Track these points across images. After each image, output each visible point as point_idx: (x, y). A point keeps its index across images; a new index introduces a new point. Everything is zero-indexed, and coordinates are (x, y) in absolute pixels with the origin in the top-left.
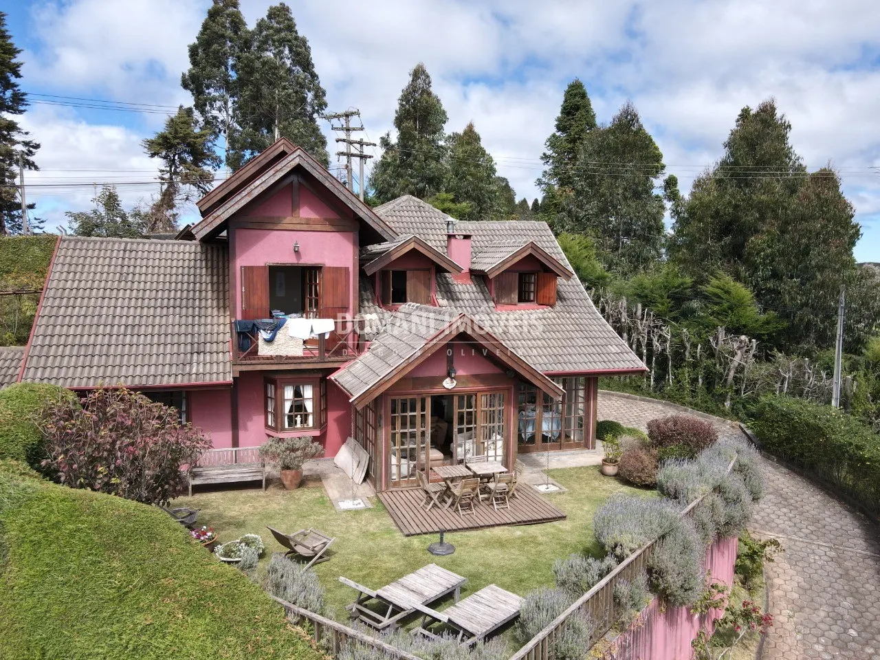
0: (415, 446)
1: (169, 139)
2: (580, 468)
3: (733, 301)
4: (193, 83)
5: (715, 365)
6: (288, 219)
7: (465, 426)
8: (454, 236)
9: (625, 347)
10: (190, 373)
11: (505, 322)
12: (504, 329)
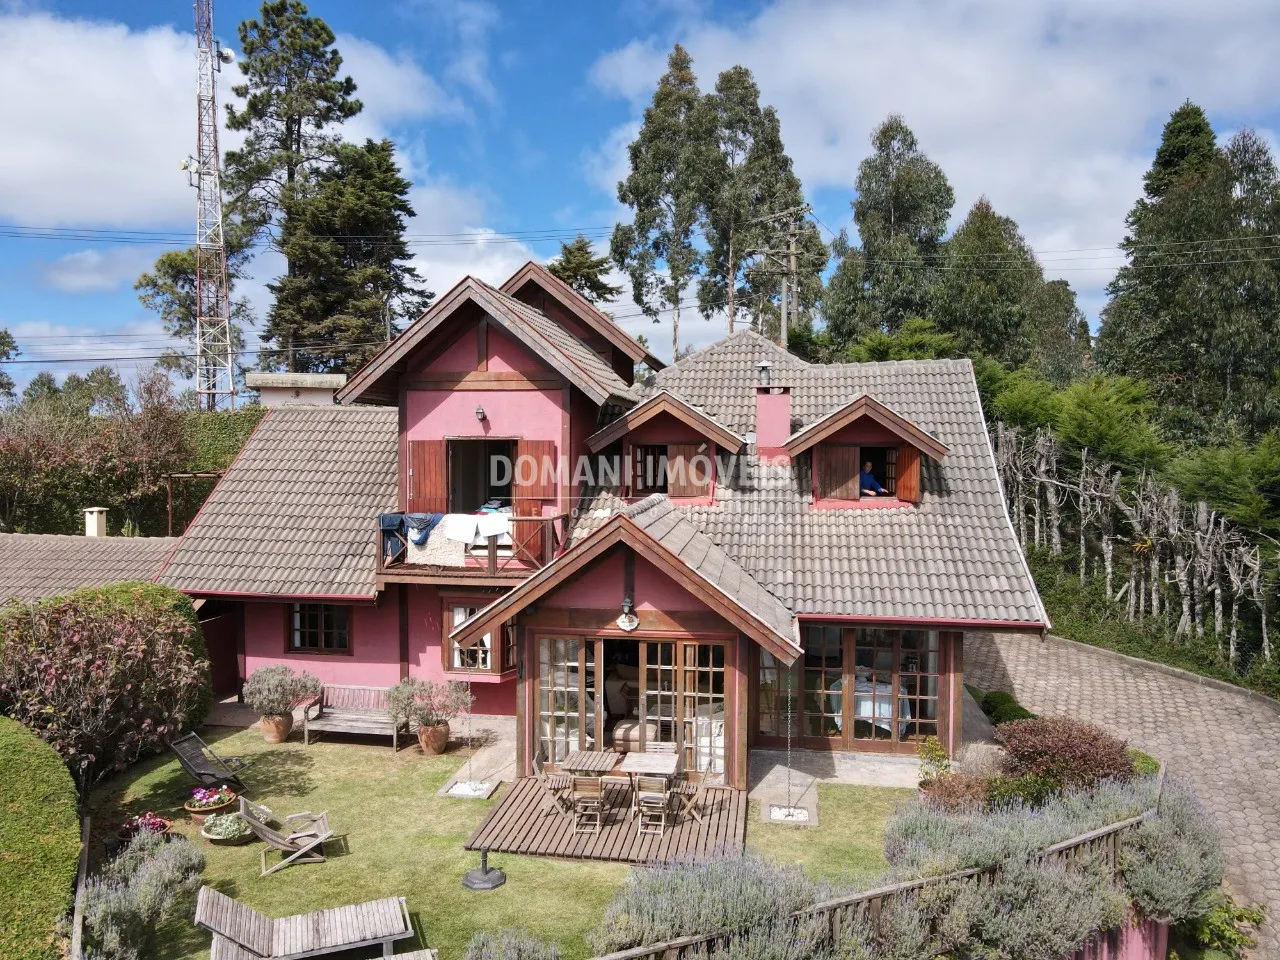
0: (576, 715)
4: (633, 193)
6: (472, 376)
7: (659, 693)
8: (766, 391)
9: (1024, 580)
10: (332, 582)
11: (816, 528)
12: (807, 539)
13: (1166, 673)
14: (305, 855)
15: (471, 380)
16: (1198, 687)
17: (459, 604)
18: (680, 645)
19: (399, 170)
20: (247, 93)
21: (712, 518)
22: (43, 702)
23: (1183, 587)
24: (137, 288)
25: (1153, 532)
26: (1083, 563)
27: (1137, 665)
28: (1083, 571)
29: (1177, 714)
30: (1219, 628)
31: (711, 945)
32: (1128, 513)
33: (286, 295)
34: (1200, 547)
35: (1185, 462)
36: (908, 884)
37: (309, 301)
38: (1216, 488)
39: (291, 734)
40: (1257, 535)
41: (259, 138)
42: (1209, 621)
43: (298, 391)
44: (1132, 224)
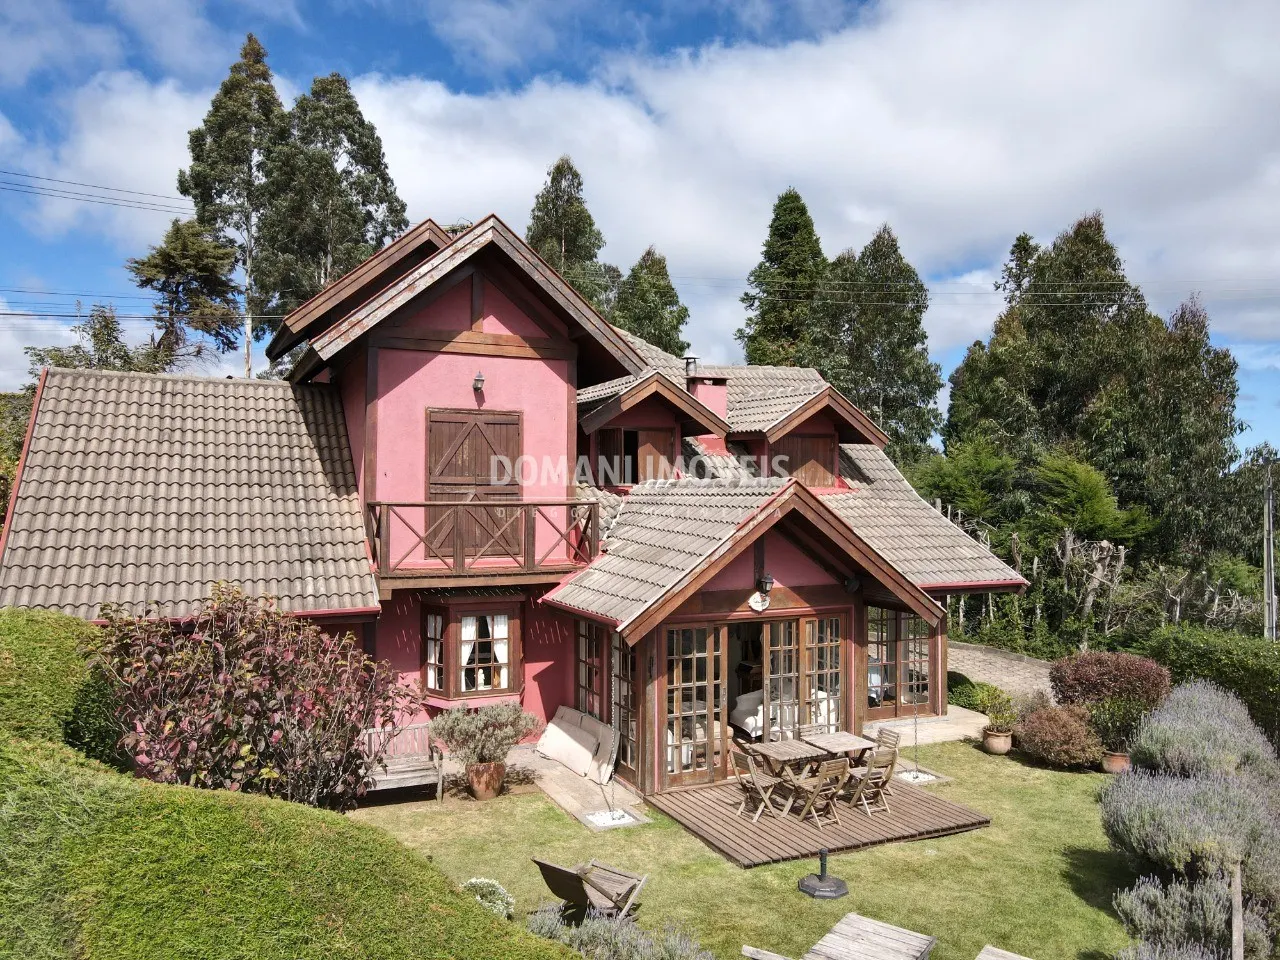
0: (705, 712)
1: (173, 257)
2: (943, 744)
3: (1081, 490)
4: (198, 186)
5: (1062, 587)
6: (465, 336)
7: (781, 675)
10: (303, 595)
15: (463, 341)
17: (468, 614)
18: (802, 621)
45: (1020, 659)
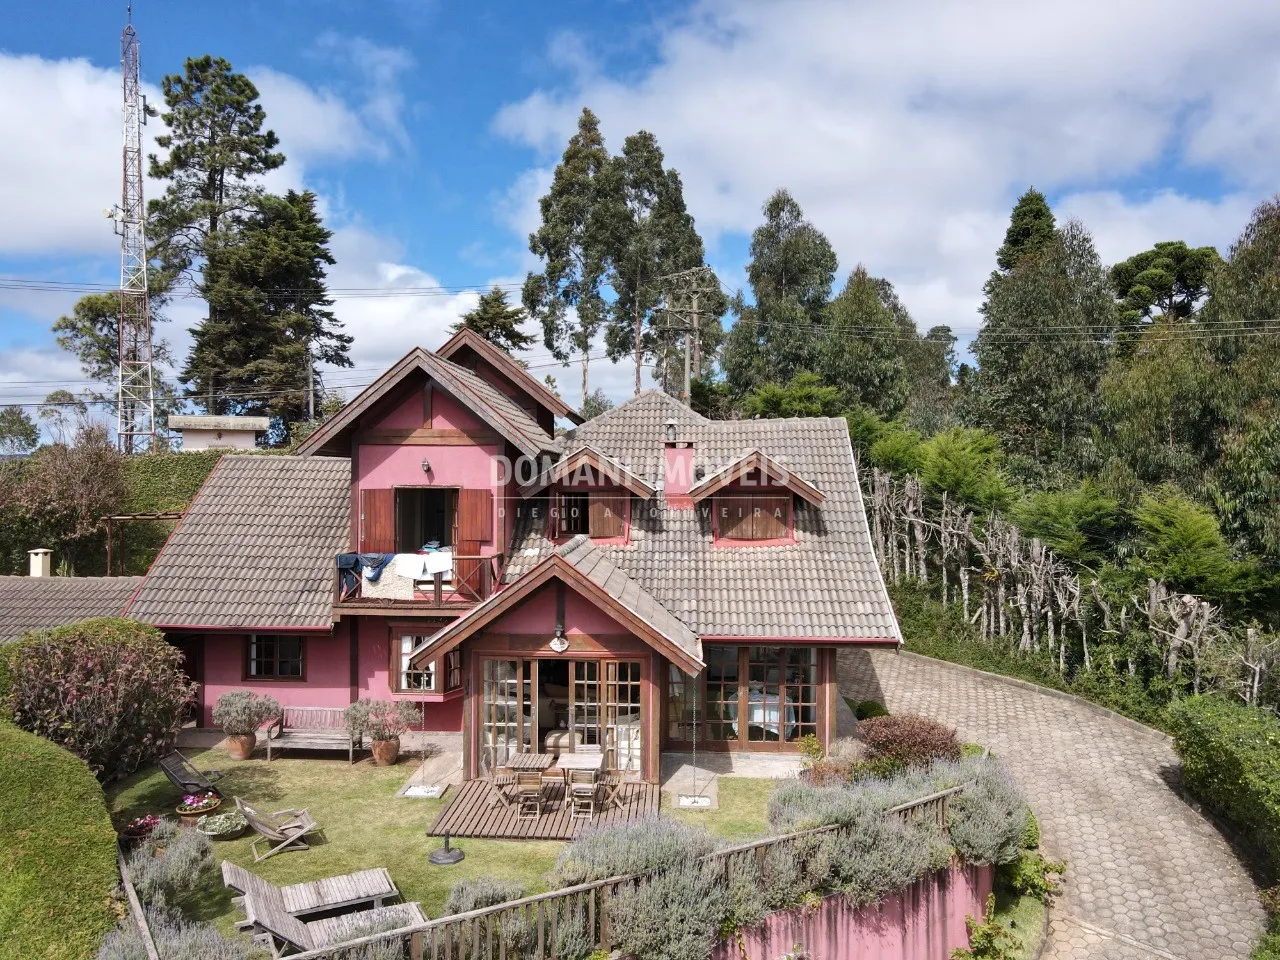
0: (515, 724)
1: (476, 319)
4: (544, 244)
6: (418, 432)
7: (585, 704)
8: (673, 445)
9: (885, 606)
10: (291, 616)
11: (715, 563)
12: (708, 572)
13: (1011, 684)
14: (292, 844)
15: (418, 435)
16: (1035, 695)
17: (407, 633)
18: (603, 663)
19: (320, 221)
20: (170, 143)
21: (628, 555)
22: (62, 720)
23: (1024, 610)
24: (55, 330)
25: (999, 563)
26: (945, 592)
27: (988, 678)
28: (945, 598)
29: (1016, 717)
30: (1051, 644)
31: (637, 881)
32: (979, 548)
33: (206, 339)
34: (1034, 576)
35: (1026, 503)
36: (784, 837)
37: (231, 346)
38: (1045, 526)
39: (254, 752)
40: (1078, 567)
41: (181, 187)
42: (1043, 639)
43: (220, 433)
44: (989, 293)
45: (1107, 715)
